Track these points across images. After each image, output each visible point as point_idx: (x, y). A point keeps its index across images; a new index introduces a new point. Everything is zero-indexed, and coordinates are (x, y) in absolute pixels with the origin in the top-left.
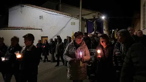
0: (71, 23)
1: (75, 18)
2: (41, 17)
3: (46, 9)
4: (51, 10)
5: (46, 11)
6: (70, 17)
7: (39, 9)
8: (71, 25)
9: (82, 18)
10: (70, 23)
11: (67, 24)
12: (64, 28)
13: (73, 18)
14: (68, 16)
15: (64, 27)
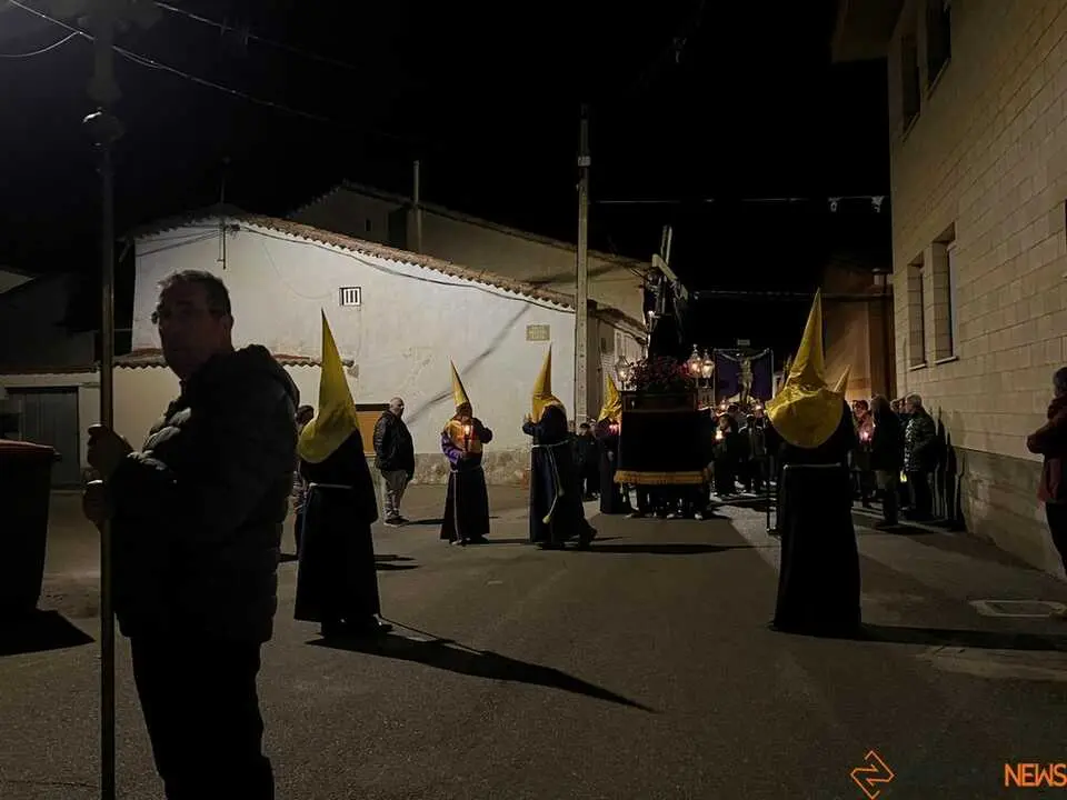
0: (529, 327)
1: (550, 303)
2: (348, 294)
3: (379, 248)
4: (411, 256)
5: (381, 262)
6: (520, 295)
7: (337, 248)
8: (529, 338)
9: (591, 304)
10: (519, 329)
11: (502, 336)
12: (486, 359)
13: (540, 301)
14: (507, 290)
15: (485, 355)
